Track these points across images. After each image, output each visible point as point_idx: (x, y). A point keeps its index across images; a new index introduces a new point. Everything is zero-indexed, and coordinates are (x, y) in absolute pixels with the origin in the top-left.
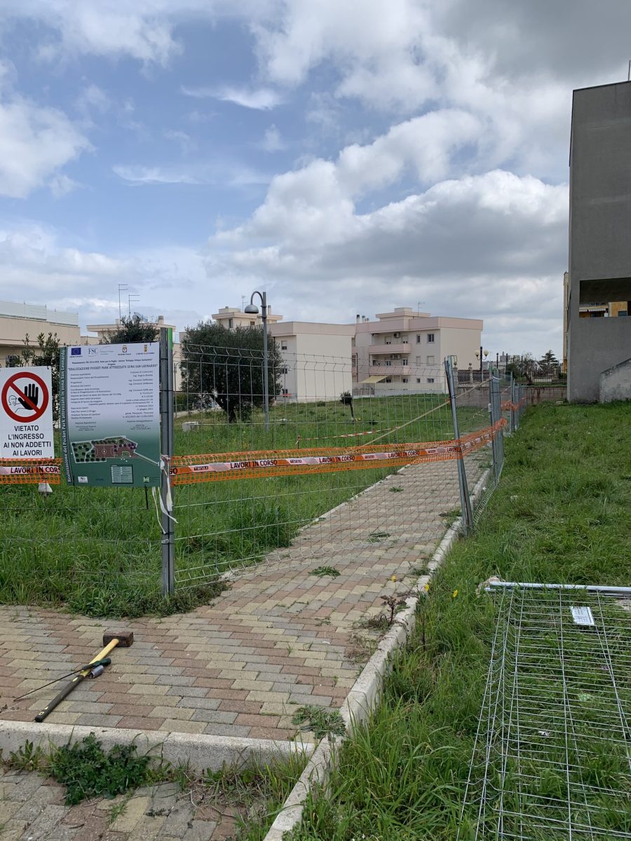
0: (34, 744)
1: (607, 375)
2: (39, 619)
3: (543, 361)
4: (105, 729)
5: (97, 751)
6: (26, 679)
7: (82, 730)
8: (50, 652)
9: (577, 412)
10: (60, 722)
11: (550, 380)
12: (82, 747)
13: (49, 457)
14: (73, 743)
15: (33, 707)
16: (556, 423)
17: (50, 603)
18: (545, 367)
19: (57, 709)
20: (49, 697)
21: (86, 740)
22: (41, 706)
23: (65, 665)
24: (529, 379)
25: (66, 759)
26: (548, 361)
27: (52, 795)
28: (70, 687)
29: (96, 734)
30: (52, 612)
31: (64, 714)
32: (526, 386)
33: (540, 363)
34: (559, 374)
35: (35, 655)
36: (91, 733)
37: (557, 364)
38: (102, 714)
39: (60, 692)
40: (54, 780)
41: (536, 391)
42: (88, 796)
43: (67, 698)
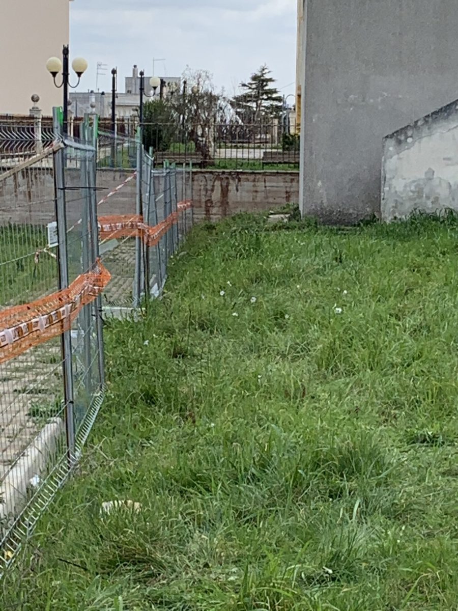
1: (399, 142)
3: (246, 98)
9: (318, 247)
11: (259, 154)
16: (257, 279)
18: (248, 116)
24: (202, 149)
26: (257, 98)
32: (191, 169)
33: (237, 102)
34: (285, 137)
37: (279, 108)
41: (217, 183)
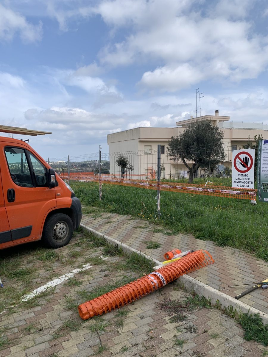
0: (234, 307)
2: (243, 256)
4: (265, 314)
5: (260, 322)
6: (234, 279)
7: (254, 310)
8: (245, 272)
10: (245, 302)
12: (254, 317)
13: (252, 189)
14: (250, 314)
15: (235, 292)
17: (249, 251)
19: (244, 296)
20: (242, 290)
21: (255, 315)
22: (239, 293)
23: (251, 279)
25: (246, 319)
27: (239, 332)
28: (251, 289)
29: (260, 314)
30: (249, 255)
31: (247, 300)
35: (239, 271)
36: (258, 313)
38: (264, 306)
39: (247, 290)
40: (241, 326)
42: (254, 340)
43: (250, 293)
